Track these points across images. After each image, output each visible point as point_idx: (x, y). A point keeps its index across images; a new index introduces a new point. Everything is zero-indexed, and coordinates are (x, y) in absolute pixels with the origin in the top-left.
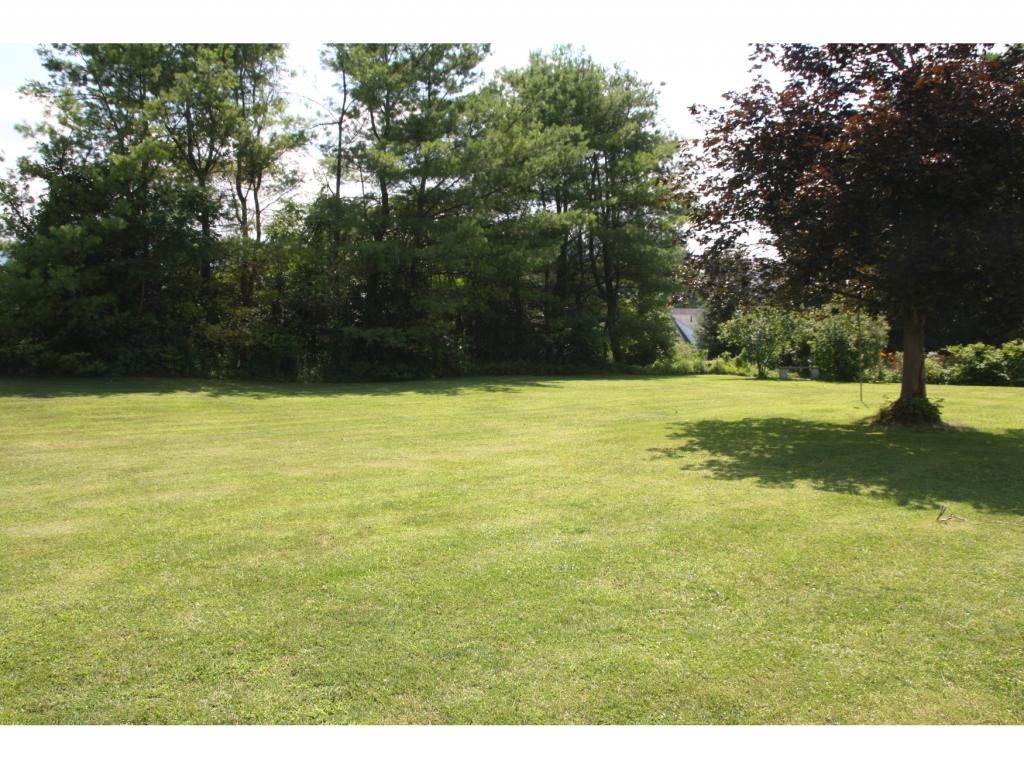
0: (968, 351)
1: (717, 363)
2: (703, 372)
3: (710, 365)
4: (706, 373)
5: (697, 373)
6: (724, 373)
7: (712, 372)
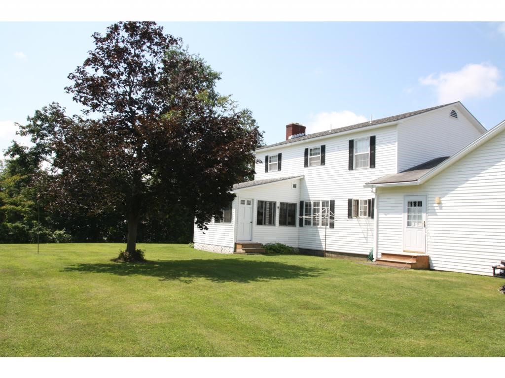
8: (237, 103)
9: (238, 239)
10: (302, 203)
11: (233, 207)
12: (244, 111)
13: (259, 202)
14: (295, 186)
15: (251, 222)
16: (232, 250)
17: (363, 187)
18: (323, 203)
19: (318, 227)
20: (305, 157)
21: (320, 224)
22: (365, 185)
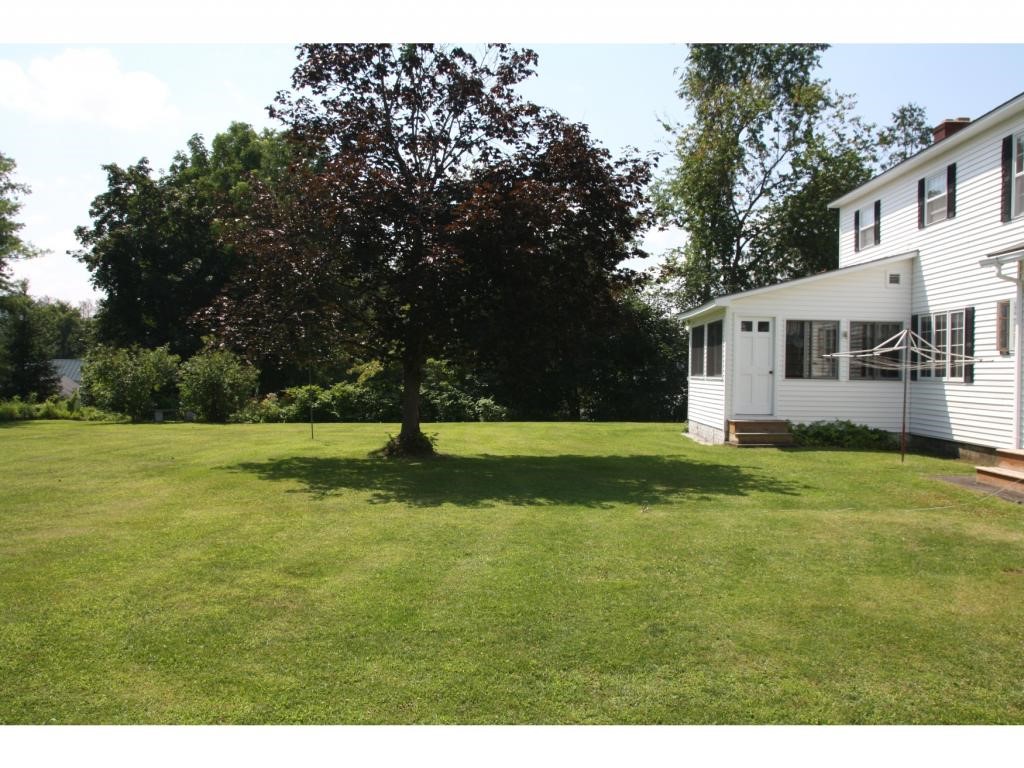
0: (301, 392)
1: (48, 408)
2: (32, 418)
3: (38, 410)
4: (36, 418)
5: (25, 419)
6: (56, 417)
7: (42, 417)
8: (853, 100)
9: (737, 410)
10: (914, 319)
11: (724, 338)
12: (903, 111)
13: (790, 323)
14: (895, 279)
15: (771, 372)
16: (722, 435)
17: (978, 266)
18: (953, 316)
19: (945, 379)
20: (919, 201)
21: (948, 372)
22: (986, 258)
